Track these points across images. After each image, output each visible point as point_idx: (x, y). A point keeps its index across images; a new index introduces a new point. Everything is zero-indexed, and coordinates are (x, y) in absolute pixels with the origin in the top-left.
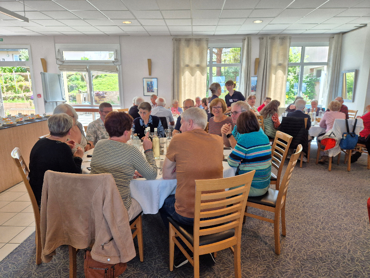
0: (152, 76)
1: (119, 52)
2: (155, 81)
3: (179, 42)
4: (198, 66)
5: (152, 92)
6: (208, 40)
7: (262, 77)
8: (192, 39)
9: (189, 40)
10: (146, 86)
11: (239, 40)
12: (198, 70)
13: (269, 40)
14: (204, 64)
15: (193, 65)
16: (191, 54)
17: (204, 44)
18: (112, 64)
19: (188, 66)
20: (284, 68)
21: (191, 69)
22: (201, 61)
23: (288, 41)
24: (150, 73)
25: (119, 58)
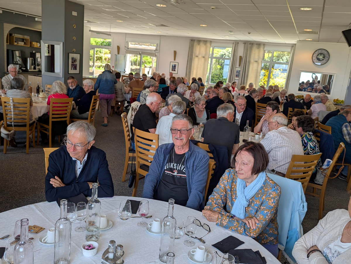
0: (176, 61)
1: (159, 45)
2: (177, 64)
3: (194, 41)
4: (204, 57)
5: (175, 71)
6: (211, 41)
7: (242, 68)
8: (202, 40)
9: (199, 41)
10: (171, 67)
11: (231, 43)
12: (203, 60)
13: (249, 45)
14: (207, 57)
15: (200, 56)
16: (200, 50)
17: (208, 44)
18: (154, 52)
19: (197, 57)
20: (258, 64)
21: (199, 59)
22: (206, 54)
23: (262, 46)
24: (175, 59)
25: (158, 49)
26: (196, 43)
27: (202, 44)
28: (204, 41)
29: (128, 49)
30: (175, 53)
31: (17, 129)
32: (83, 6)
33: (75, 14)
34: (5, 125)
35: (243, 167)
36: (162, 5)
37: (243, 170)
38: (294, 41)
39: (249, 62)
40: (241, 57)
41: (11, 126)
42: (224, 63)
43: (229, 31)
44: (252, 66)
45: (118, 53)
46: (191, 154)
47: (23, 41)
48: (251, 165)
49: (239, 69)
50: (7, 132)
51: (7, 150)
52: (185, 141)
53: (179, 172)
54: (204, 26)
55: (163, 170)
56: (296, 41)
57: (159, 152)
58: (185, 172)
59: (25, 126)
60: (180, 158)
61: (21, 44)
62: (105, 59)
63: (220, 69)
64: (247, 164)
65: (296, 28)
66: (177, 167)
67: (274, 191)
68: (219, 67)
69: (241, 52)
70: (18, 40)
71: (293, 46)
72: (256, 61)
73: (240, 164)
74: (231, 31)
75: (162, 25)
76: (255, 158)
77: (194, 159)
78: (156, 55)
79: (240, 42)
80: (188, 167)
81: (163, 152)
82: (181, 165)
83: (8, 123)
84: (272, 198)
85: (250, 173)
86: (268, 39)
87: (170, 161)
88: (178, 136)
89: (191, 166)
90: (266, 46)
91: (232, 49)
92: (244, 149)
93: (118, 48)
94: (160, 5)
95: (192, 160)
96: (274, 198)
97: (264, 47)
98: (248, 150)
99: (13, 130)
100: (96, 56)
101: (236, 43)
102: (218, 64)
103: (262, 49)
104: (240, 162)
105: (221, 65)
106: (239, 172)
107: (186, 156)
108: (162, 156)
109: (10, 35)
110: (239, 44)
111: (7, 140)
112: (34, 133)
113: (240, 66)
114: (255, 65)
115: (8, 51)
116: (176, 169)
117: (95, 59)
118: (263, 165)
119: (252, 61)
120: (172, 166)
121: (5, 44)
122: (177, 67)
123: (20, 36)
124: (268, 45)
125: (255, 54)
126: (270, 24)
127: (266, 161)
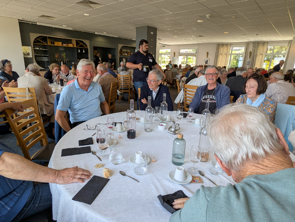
0: (208, 58)
1: (198, 50)
2: (209, 60)
3: (219, 45)
4: (226, 54)
5: (207, 64)
6: (231, 44)
7: (252, 59)
8: (225, 44)
9: (223, 45)
10: (205, 62)
11: (244, 44)
12: (225, 56)
13: (257, 44)
14: (228, 54)
15: (223, 54)
16: (223, 50)
17: (229, 46)
18: (195, 54)
19: (221, 54)
20: (263, 55)
21: (222, 56)
22: (227, 52)
23: (266, 44)
24: (207, 57)
25: (197, 52)
26: (220, 46)
27: (224, 46)
28: (226, 44)
29: (180, 53)
30: (208, 53)
31: (124, 91)
32: (157, 28)
33: (152, 33)
34: (119, 89)
35: (251, 90)
36: (201, 21)
37: (251, 92)
38: (290, 38)
39: (256, 55)
40: (250, 52)
41: (122, 89)
42: (239, 59)
43: (243, 35)
44: (258, 57)
45: (174, 56)
46: (219, 88)
47: (127, 53)
48: (256, 88)
49: (250, 60)
50: (120, 92)
51: (120, 102)
52: (215, 80)
53: (211, 99)
54: (226, 33)
55: (201, 100)
56: (293, 37)
57: (198, 90)
58: (215, 99)
59: (128, 89)
60: (211, 92)
61: (126, 54)
62: (167, 61)
63: (236, 63)
64: (253, 87)
65: (293, 26)
66: (210, 97)
67: (272, 103)
68: (235, 61)
69: (251, 49)
70: (124, 52)
71: (290, 42)
72: (261, 54)
73: (249, 88)
74: (244, 35)
75: (200, 36)
76: (258, 83)
77: (220, 91)
78: (196, 56)
79: (250, 43)
80: (217, 96)
81: (200, 90)
82: (212, 96)
83: (121, 88)
84: (270, 108)
85: (255, 93)
86: (270, 38)
87: (205, 94)
88: (211, 77)
89: (219, 95)
90: (268, 44)
91: (245, 47)
92: (252, 77)
93: (174, 53)
94: (200, 21)
95: (219, 92)
96: (272, 108)
97: (267, 45)
98: (254, 78)
99: (123, 91)
100: (162, 60)
101: (248, 44)
102: (235, 60)
103: (265, 46)
104: (249, 87)
105: (237, 60)
106: (248, 93)
107: (216, 89)
108: (200, 92)
109: (121, 50)
110: (250, 44)
111: (120, 96)
112: (132, 94)
113: (250, 58)
114: (260, 56)
115: (120, 58)
116: (209, 98)
117: (162, 62)
118: (264, 88)
119: (258, 54)
120: (206, 97)
121: (119, 55)
122: (208, 62)
123: (126, 50)
124: (270, 43)
125: (261, 49)
126: (273, 26)
127: (266, 86)
